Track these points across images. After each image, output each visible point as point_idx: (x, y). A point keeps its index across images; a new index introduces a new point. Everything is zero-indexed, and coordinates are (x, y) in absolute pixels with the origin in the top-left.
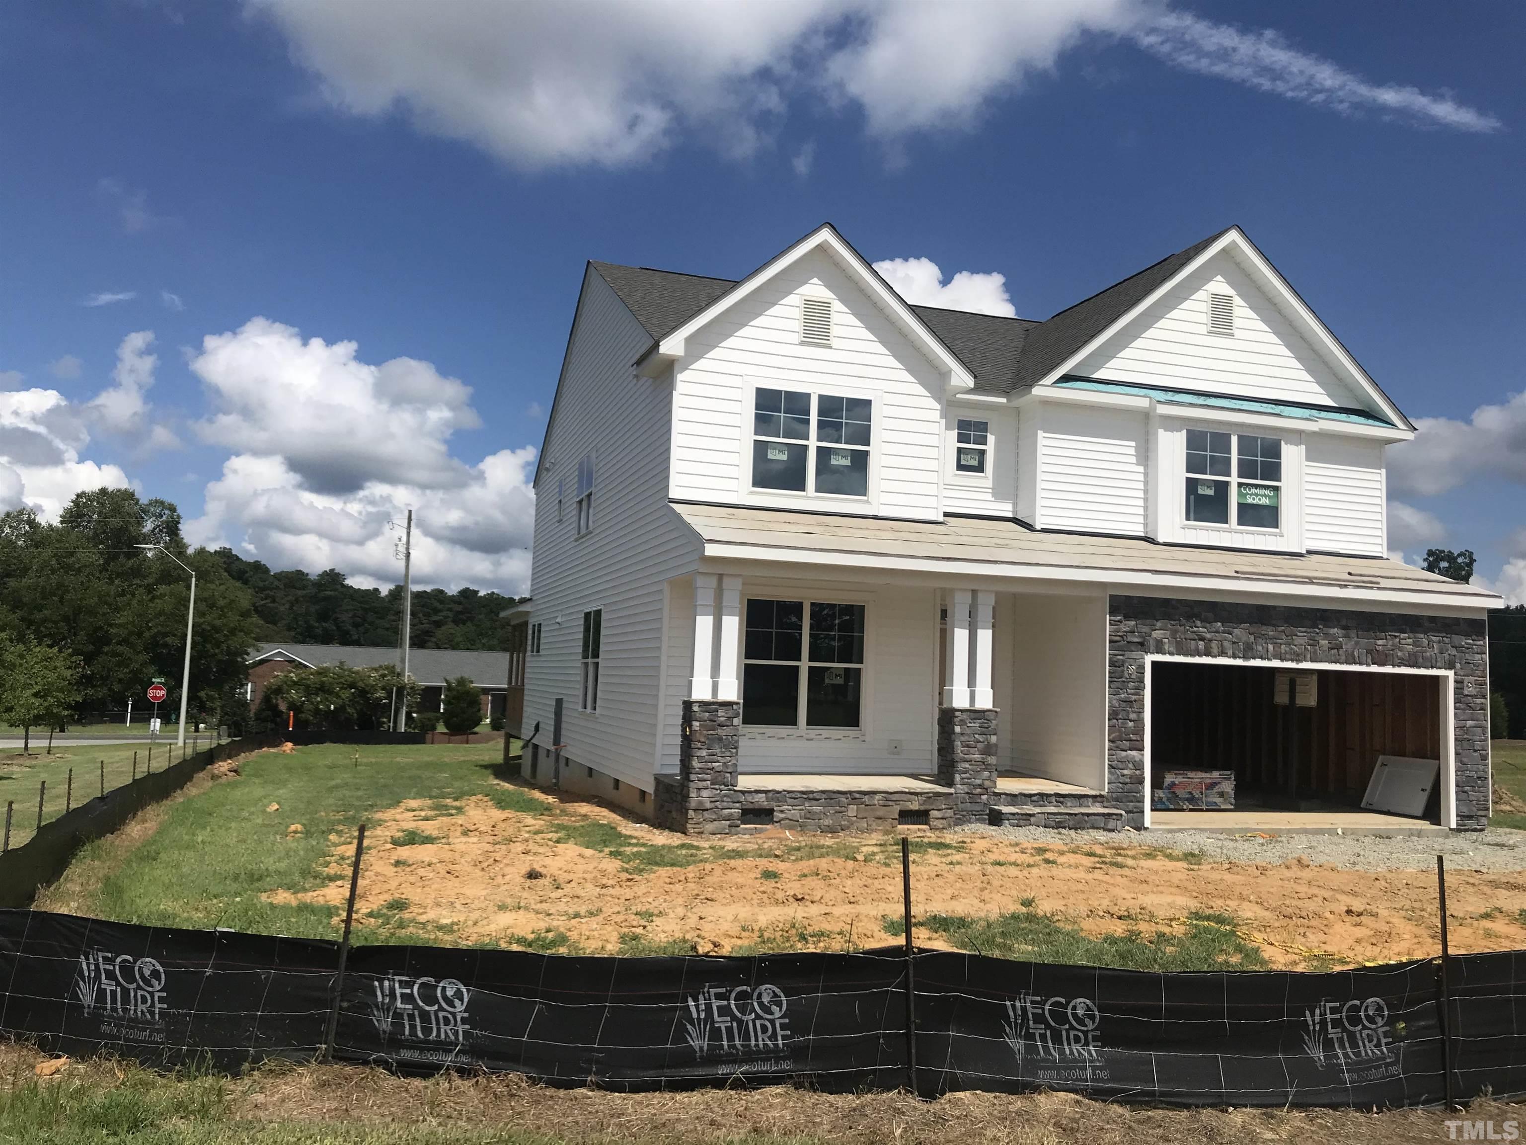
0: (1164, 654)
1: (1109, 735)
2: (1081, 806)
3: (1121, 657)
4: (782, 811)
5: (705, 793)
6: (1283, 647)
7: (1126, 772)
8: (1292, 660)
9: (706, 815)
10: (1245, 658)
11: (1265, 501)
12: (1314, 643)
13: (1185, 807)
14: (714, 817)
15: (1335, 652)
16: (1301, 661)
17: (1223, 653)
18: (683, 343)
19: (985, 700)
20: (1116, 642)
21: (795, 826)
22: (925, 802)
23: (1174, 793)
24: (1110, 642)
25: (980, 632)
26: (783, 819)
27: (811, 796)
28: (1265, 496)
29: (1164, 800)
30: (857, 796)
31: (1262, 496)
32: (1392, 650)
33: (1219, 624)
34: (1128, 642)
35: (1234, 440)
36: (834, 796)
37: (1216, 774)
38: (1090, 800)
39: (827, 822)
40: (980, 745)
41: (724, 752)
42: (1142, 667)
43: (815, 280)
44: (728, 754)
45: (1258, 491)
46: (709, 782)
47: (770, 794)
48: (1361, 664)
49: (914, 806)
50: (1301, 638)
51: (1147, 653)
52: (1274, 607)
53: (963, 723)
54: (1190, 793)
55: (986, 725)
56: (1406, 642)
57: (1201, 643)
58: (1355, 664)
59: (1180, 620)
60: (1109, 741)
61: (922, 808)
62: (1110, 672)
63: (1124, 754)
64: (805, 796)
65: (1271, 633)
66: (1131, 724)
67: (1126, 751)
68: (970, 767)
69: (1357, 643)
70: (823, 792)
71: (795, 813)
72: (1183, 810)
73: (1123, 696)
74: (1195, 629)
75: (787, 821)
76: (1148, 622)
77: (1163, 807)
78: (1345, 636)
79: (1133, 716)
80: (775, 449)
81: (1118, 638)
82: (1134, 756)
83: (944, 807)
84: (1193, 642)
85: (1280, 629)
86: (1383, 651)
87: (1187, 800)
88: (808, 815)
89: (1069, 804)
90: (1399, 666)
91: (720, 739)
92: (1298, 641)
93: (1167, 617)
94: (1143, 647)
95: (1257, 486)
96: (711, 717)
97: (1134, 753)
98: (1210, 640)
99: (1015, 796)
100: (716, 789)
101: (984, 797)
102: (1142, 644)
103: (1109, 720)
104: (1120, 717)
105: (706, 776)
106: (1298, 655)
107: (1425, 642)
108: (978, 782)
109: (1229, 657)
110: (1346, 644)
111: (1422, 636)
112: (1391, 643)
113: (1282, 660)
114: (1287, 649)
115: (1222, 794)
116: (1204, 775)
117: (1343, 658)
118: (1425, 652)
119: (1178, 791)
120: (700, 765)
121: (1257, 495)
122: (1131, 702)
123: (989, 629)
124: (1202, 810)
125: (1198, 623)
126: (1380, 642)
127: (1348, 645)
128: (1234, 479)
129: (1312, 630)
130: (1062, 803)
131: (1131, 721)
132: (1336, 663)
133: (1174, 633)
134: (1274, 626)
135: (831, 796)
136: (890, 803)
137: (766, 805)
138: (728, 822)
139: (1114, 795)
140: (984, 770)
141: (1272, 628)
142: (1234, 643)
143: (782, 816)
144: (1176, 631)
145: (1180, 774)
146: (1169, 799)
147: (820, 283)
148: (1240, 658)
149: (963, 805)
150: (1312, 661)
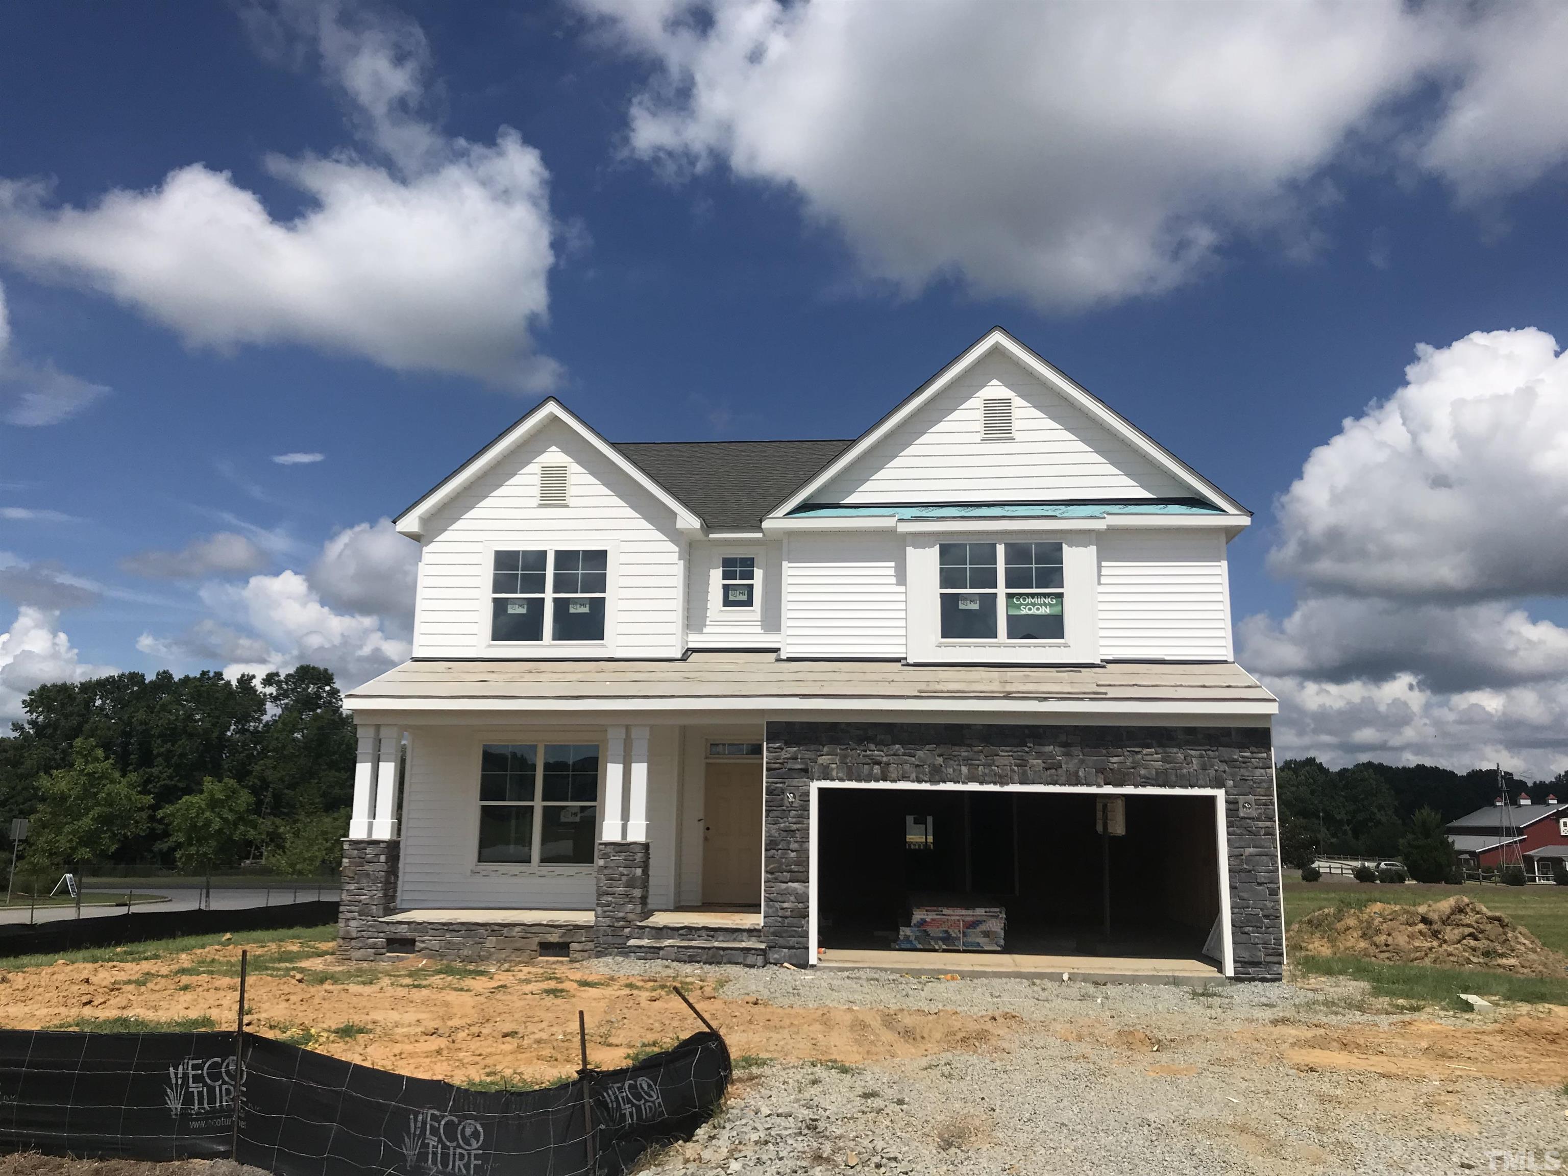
0: (833, 780)
1: (766, 866)
2: (734, 940)
3: (781, 785)
4: (423, 942)
5: (353, 923)
6: (981, 768)
7: (786, 905)
8: (995, 783)
9: (353, 943)
10: (932, 781)
11: (1045, 611)
12: (1022, 764)
13: (937, 947)
14: (360, 945)
15: (1051, 773)
16: (1007, 784)
17: (905, 778)
18: (417, 520)
19: (637, 833)
20: (775, 769)
21: (434, 955)
22: (564, 935)
23: (925, 931)
24: (768, 769)
25: (635, 766)
26: (423, 949)
27: (451, 928)
28: (1045, 605)
29: (912, 938)
30: (496, 928)
31: (1041, 605)
32: (1133, 768)
33: (897, 746)
34: (789, 769)
35: (1001, 550)
36: (474, 928)
37: (980, 912)
38: (745, 934)
39: (465, 952)
40: (624, 878)
41: (371, 887)
42: (805, 797)
43: (554, 448)
44: (374, 888)
45: (1035, 600)
46: (356, 914)
47: (413, 926)
48: (1088, 785)
49: (554, 938)
50: (1005, 758)
51: (812, 780)
52: (968, 726)
53: (605, 856)
54: (946, 932)
55: (631, 858)
56: (1153, 758)
57: (877, 767)
58: (1082, 785)
59: (849, 744)
60: (766, 872)
61: (561, 940)
62: (766, 801)
63: (784, 886)
64: (446, 928)
65: (964, 754)
66: (793, 855)
67: (787, 883)
68: (613, 900)
69: (1082, 762)
70: (463, 924)
71: (435, 944)
72: (935, 951)
73: (782, 825)
74: (868, 753)
75: (427, 951)
76: (812, 747)
77: (909, 946)
78: (1064, 754)
79: (794, 846)
80: (515, 604)
81: (777, 766)
82: (795, 889)
83: (584, 939)
84: (866, 767)
85: (976, 749)
86: (1119, 770)
87: (942, 939)
88: (448, 946)
89: (721, 938)
90: (1144, 786)
91: (368, 875)
92: (999, 761)
93: (835, 741)
94: (806, 772)
95: (1033, 595)
96: (360, 855)
97: (796, 885)
98: (888, 764)
99: (660, 929)
100: (363, 920)
101: (627, 930)
102: (805, 771)
103: (766, 850)
104: (780, 847)
105: (353, 908)
106: (1001, 777)
107: (1181, 756)
108: (621, 915)
109: (913, 781)
110: (1066, 763)
111: (1175, 750)
112: (1130, 759)
113: (981, 783)
114: (987, 771)
115: (986, 934)
116: (964, 912)
117: (1063, 779)
118: (1181, 768)
119: (929, 929)
120: (349, 898)
121: (1034, 605)
122: (792, 831)
123: (643, 762)
124: (958, 951)
125: (872, 747)
126: (1115, 759)
127: (1069, 765)
128: (1001, 590)
129: (1019, 749)
130: (713, 937)
131: (792, 851)
132: (1054, 784)
133: (843, 758)
134: (969, 746)
135: (470, 928)
136: (529, 935)
137: (409, 935)
138: (373, 950)
139: (772, 930)
140: (629, 902)
141: (965, 748)
142: (917, 766)
143: (423, 945)
144: (845, 756)
145: (935, 911)
146: (917, 938)
147: (558, 450)
148: (926, 782)
149: (605, 938)
150: (1021, 783)
